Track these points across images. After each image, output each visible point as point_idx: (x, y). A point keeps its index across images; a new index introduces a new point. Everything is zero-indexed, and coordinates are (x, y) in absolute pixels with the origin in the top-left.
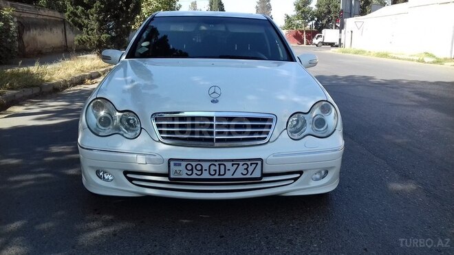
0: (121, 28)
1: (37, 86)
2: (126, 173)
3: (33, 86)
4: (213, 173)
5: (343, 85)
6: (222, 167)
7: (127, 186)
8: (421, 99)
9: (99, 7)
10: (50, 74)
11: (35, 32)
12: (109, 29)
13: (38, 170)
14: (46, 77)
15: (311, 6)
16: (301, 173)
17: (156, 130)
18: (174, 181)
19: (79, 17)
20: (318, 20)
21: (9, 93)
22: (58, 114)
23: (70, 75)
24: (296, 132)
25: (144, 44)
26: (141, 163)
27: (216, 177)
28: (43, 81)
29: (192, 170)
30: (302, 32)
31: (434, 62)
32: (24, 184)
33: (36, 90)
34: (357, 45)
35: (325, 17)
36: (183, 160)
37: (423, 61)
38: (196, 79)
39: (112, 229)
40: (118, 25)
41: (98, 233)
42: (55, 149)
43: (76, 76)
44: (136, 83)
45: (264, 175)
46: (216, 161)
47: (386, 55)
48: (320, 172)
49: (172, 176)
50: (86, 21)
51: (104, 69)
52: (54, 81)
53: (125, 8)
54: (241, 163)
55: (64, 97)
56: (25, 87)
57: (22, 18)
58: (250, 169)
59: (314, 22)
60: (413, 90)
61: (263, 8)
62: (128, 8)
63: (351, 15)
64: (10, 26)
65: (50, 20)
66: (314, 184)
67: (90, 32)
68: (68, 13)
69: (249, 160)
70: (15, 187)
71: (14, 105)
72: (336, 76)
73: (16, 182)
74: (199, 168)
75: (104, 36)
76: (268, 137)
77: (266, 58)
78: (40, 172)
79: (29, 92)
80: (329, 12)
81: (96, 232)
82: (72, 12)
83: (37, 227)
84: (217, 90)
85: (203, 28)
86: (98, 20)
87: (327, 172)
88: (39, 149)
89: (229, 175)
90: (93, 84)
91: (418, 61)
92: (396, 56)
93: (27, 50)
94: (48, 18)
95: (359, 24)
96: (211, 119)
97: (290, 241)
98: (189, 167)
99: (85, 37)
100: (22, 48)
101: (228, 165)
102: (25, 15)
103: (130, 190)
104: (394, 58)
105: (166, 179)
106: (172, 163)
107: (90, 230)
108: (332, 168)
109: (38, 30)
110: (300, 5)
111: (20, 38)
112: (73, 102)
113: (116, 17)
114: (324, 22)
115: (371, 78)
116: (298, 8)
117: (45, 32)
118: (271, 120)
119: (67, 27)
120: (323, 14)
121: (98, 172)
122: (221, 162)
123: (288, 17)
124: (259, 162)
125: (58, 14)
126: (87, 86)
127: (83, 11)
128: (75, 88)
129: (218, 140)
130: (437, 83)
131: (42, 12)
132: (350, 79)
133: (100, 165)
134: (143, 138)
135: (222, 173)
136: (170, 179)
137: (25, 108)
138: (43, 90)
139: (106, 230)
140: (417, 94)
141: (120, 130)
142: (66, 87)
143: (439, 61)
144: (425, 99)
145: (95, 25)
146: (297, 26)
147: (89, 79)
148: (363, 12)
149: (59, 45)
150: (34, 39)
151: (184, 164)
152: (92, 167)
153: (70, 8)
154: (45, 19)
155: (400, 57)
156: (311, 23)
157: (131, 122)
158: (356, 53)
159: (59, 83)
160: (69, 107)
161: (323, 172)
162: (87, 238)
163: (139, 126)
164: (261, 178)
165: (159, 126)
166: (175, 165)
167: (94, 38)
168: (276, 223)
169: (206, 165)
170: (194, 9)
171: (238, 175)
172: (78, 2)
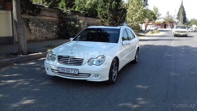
2: (52, 69)
9: (110, 19)
16: (90, 74)
18: (59, 72)
25: (79, 37)
26: (53, 67)
27: (68, 72)
29: (62, 70)
45: (79, 74)
54: (73, 70)
57: (89, 23)
58: (75, 71)
64: (81, 26)
66: (94, 78)
69: (75, 69)
76: (82, 64)
87: (99, 76)
89: (70, 72)
96: (69, 58)
101: (70, 70)
103: (52, 74)
105: (57, 72)
108: (99, 74)
118: (83, 59)
122: (68, 69)
124: (77, 70)
129: (69, 63)
134: (55, 61)
151: (61, 68)
152: (46, 68)
165: (59, 59)
166: (59, 68)
169: (65, 69)
170: (168, 15)
171: (72, 73)
172: (104, 17)
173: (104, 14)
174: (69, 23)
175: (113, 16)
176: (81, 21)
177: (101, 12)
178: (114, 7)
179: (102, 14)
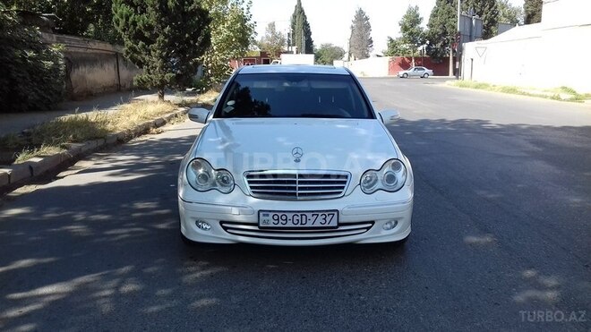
0: (188, 65)
1: (101, 138)
2: (221, 223)
3: (97, 138)
4: (296, 222)
5: (448, 132)
6: (304, 217)
7: (222, 234)
8: (536, 148)
9: (163, 41)
10: (113, 123)
11: (84, 70)
12: (173, 67)
13: (130, 225)
14: (109, 127)
15: (421, 26)
16: (373, 222)
17: (248, 186)
18: (263, 230)
19: (140, 53)
20: (430, 44)
21: (74, 146)
22: (131, 169)
23: (134, 124)
24: (368, 187)
25: (230, 103)
26: (235, 214)
27: (299, 225)
28: (107, 131)
29: (278, 219)
30: (410, 59)
31: (572, 100)
32: (121, 237)
33: (101, 142)
34: (479, 77)
35: (440, 38)
36: (270, 211)
37: (558, 98)
38: (280, 140)
39: (209, 272)
40: (184, 61)
41: (198, 275)
42: (140, 205)
43: (140, 124)
44: (227, 144)
45: (340, 224)
46: (299, 212)
47: (513, 91)
48: (390, 222)
49: (261, 225)
50: (147, 58)
51: (169, 115)
52: (118, 132)
53: (192, 42)
54: (320, 214)
55: (131, 150)
56: (89, 139)
57: (70, 53)
58: (328, 219)
59: (425, 46)
60: (530, 138)
61: (360, 28)
62: (196, 41)
63: (471, 40)
64: (59, 65)
65: (100, 55)
66: (385, 232)
67: (151, 71)
68: (126, 48)
69: (327, 211)
70: (113, 239)
71: (80, 160)
72: (443, 120)
73: (113, 235)
74: (284, 218)
75: (168, 76)
76: (344, 191)
77: (349, 115)
78: (133, 227)
79: (94, 144)
80: (445, 33)
81: (195, 273)
82: (130, 48)
83: (145, 271)
84: (300, 151)
85: (286, 84)
86: (161, 57)
87: (396, 223)
88: (124, 206)
89: (309, 224)
90: (158, 133)
91: (553, 98)
92: (526, 91)
93: (75, 91)
94: (98, 51)
95: (481, 51)
96: (294, 176)
97: (362, 282)
98: (276, 217)
99: (145, 76)
100: (71, 89)
101: (309, 215)
102: (72, 50)
103: (225, 237)
104: (524, 94)
105: (256, 228)
106: (261, 214)
107: (190, 273)
108: (400, 218)
109: (88, 67)
110: (407, 24)
111: (67, 77)
112: (143, 156)
113: (181, 52)
114: (439, 45)
115: (486, 122)
116: (405, 29)
117: (96, 68)
118: (346, 177)
119: (120, 61)
120: (436, 36)
121: (197, 223)
122: (303, 213)
123: (391, 40)
124: (336, 213)
125: (109, 47)
126: (152, 136)
127: (144, 47)
128: (140, 139)
129: (300, 194)
130: (564, 129)
131: (91, 45)
132: (460, 124)
133: (199, 216)
134: (236, 192)
135: (304, 222)
136: (259, 227)
137: (93, 163)
138: (108, 142)
139: (204, 273)
140: (532, 143)
141: (216, 185)
142: (130, 137)
143: (578, 99)
144: (540, 149)
145: (158, 63)
146: (404, 51)
147: (154, 127)
148: (487, 34)
149: (111, 83)
150: (83, 78)
151: (271, 214)
152: (193, 218)
153: (130, 43)
154: (96, 54)
155: (531, 93)
156: (420, 48)
157: (225, 179)
158: (476, 88)
159: (123, 133)
160: (139, 161)
161: (393, 223)
162: (189, 279)
163: (232, 182)
164: (337, 227)
165: (249, 182)
166: (264, 215)
167: (156, 78)
168: (352, 268)
169: (290, 216)
170: (273, 33)
171: (317, 224)
172: (138, 36)
173: (144, 25)
174: (18, 53)
175: (172, 34)
176: (54, 49)
177: (127, 19)
178: (176, 5)
179: (134, 23)
